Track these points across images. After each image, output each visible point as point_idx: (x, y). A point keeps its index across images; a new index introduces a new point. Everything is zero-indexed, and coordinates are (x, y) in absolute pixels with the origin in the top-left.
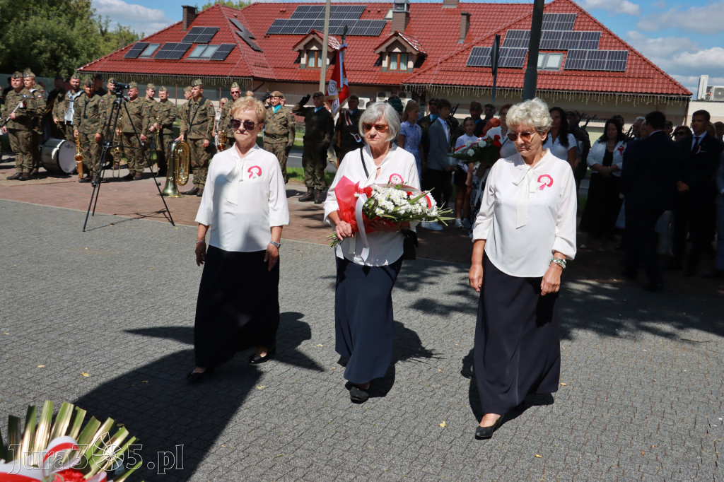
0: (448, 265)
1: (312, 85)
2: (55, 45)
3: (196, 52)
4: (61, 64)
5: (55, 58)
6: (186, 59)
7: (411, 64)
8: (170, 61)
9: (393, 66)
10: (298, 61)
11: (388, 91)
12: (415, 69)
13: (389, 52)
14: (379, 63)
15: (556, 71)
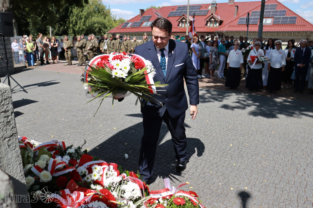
0: (232, 93)
1: (183, 33)
2: (100, 25)
3: (144, 24)
4: (102, 31)
5: (100, 29)
6: (141, 27)
7: (218, 24)
8: (136, 28)
9: (212, 25)
10: (179, 25)
11: (210, 34)
12: (219, 26)
13: (210, 21)
14: (206, 24)
15: (270, 25)
